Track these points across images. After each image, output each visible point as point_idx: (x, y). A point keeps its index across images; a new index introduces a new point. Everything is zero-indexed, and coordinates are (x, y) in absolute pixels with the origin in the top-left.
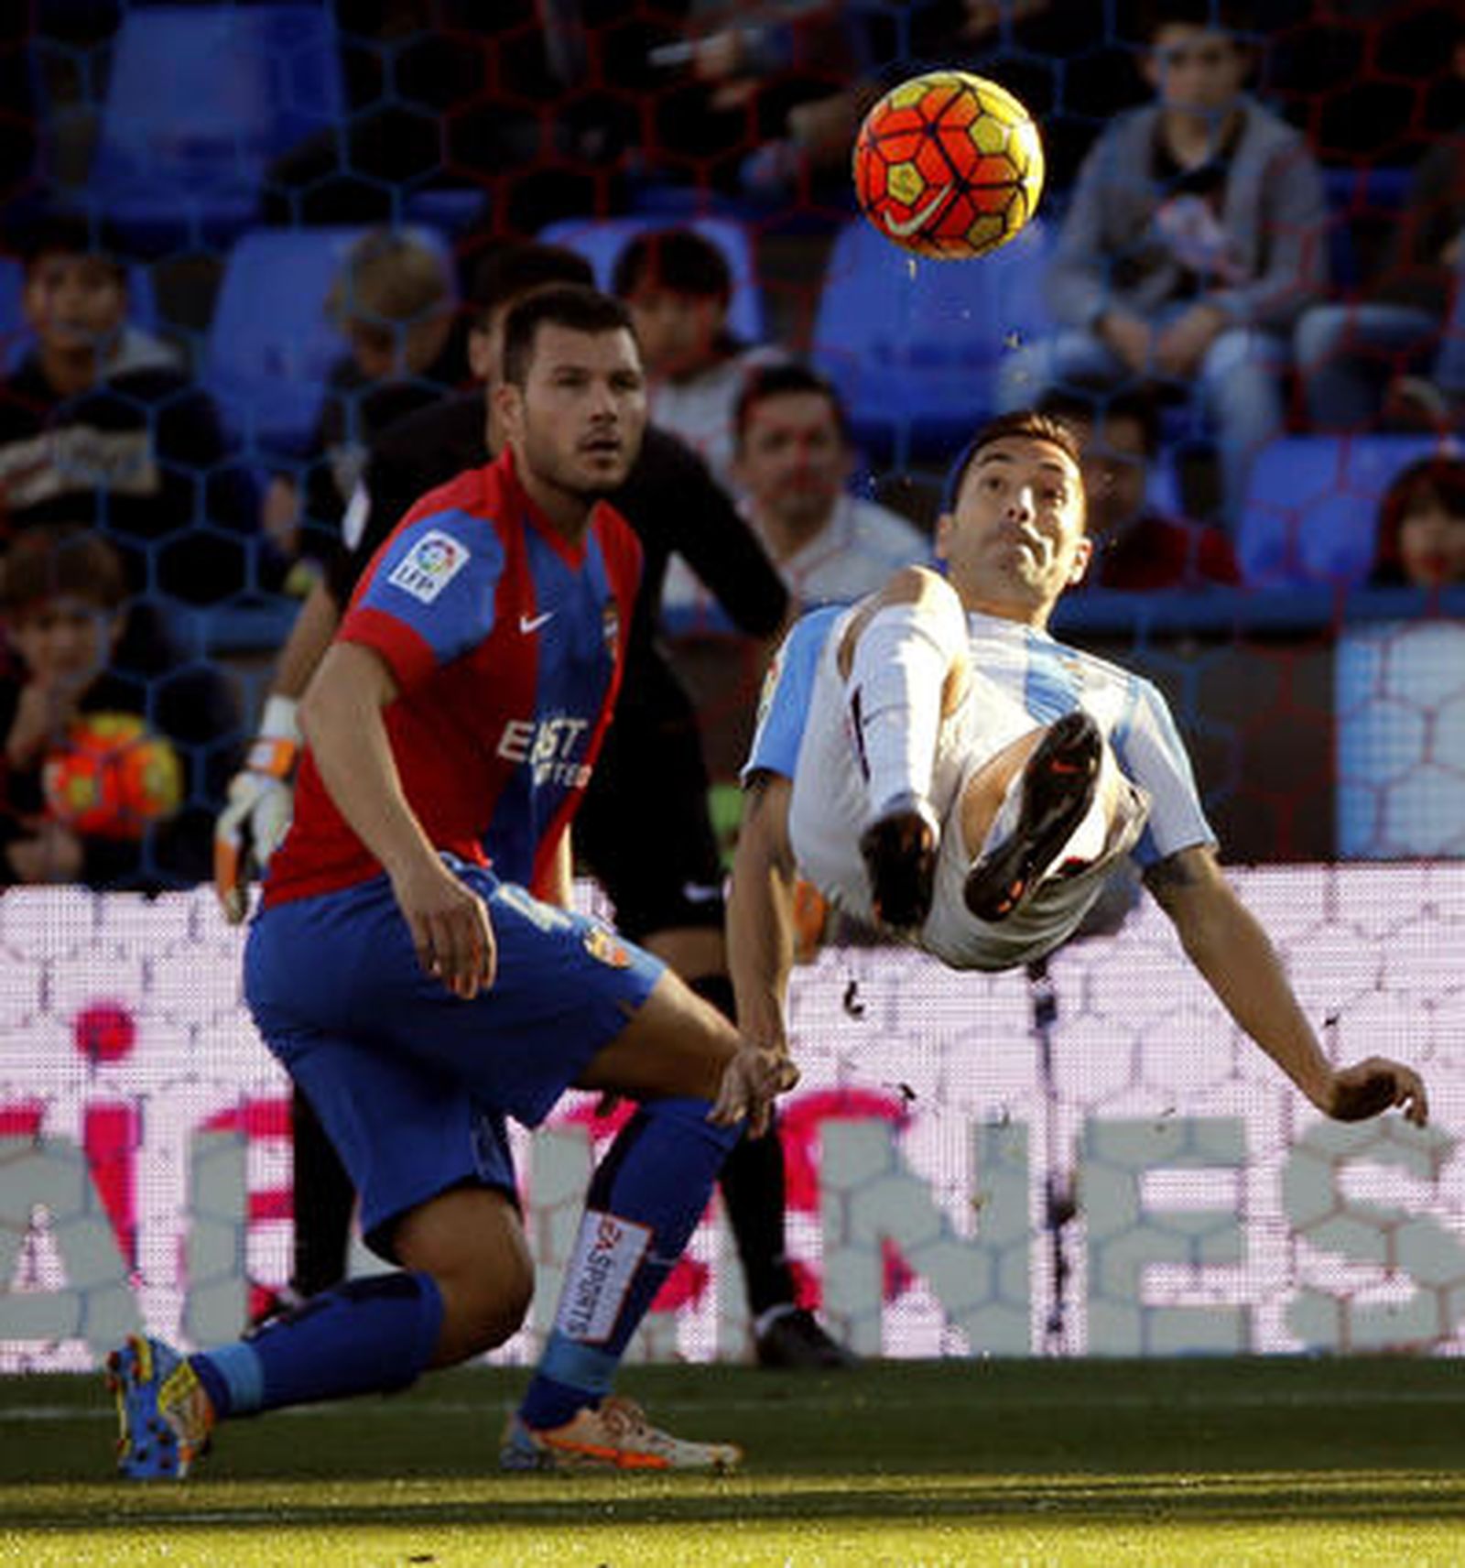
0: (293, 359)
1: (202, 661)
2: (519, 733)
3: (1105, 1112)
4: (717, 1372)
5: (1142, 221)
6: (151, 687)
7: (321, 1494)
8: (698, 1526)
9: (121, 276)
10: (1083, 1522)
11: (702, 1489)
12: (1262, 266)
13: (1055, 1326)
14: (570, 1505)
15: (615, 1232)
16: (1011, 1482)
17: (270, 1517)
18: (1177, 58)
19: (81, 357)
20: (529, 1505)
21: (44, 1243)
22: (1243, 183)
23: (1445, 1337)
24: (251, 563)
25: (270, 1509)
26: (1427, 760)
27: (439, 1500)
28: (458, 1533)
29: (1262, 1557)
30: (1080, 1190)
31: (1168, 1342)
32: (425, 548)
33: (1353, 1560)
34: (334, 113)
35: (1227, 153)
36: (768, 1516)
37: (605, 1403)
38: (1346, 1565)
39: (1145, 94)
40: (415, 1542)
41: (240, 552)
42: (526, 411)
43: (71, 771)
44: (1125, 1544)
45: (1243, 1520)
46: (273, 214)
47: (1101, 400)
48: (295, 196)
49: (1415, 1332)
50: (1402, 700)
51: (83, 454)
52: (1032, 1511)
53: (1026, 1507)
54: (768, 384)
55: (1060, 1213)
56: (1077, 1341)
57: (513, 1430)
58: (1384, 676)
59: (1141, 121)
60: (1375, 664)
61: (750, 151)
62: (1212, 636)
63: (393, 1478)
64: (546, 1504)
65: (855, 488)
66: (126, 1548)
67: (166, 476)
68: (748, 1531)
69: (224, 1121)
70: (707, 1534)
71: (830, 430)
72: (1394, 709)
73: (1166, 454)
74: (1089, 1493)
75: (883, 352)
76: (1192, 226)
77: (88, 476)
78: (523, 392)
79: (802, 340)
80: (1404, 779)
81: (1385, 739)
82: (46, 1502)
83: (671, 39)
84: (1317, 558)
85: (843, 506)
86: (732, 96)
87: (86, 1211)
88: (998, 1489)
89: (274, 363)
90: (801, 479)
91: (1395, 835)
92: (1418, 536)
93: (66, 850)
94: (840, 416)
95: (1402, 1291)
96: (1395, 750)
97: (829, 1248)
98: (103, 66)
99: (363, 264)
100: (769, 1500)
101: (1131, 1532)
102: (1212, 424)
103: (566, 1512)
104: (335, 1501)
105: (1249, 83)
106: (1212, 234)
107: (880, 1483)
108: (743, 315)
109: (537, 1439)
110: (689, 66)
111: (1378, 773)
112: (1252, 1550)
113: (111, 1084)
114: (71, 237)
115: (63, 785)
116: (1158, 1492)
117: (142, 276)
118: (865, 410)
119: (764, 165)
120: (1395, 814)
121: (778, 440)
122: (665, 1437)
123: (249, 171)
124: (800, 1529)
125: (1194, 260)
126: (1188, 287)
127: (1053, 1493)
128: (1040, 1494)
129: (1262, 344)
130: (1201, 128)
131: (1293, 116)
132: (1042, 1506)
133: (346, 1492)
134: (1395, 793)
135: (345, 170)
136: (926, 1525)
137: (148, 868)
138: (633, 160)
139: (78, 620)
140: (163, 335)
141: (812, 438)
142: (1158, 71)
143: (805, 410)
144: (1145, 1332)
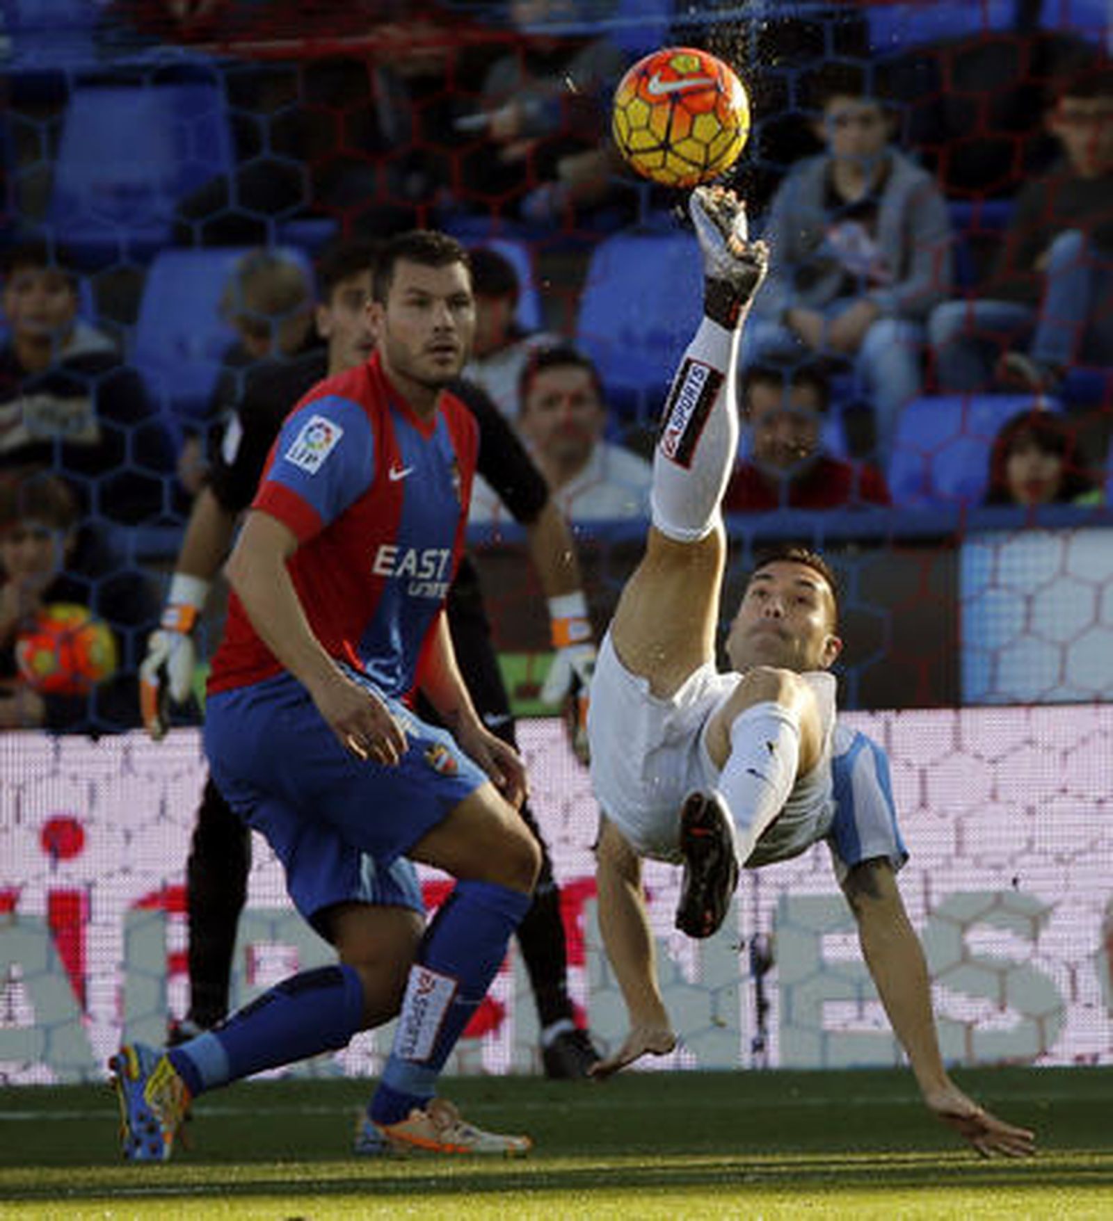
0: (196, 344)
1: (131, 566)
2: (388, 554)
3: (793, 892)
4: (511, 1082)
5: (818, 239)
6: (95, 586)
7: (223, 1172)
8: (498, 1194)
9: (73, 285)
10: (778, 1190)
11: (500, 1168)
12: (905, 271)
13: (759, 1046)
14: (404, 1180)
15: (431, 982)
16: (728, 1160)
17: (185, 1190)
18: (841, 121)
19: (42, 342)
20: (375, 1181)
21: (19, 993)
22: (890, 211)
23: (1044, 1053)
24: (167, 493)
25: (186, 1185)
26: (1027, 631)
27: (309, 1178)
28: (323, 1201)
29: (910, 1215)
30: (774, 948)
31: (840, 1059)
32: (311, 430)
33: (976, 1216)
34: (226, 165)
35: (879, 189)
36: (550, 1187)
37: (430, 1104)
38: (972, 1220)
39: (817, 146)
40: (292, 1208)
41: (159, 485)
42: (387, 323)
43: (36, 647)
44: (811, 1205)
45: (895, 1187)
46: (181, 240)
47: (787, 371)
48: (197, 228)
49: (1020, 1050)
50: (1010, 587)
51: (44, 414)
52: (742, 1183)
53: (739, 1179)
54: (543, 361)
55: (761, 965)
56: (775, 1057)
57: (364, 1123)
58: (995, 571)
59: (815, 167)
60: (989, 563)
61: (529, 190)
62: (870, 542)
63: (275, 1162)
64: (386, 1180)
65: (608, 436)
66: (79, 1215)
67: (105, 431)
68: (535, 1198)
69: (148, 901)
70: (504, 1202)
71: (589, 393)
72: (1003, 594)
73: (835, 409)
74: (784, 1169)
75: (628, 338)
76: (853, 243)
77: (48, 431)
78: (385, 308)
79: (568, 329)
80: (1011, 646)
81: (997, 616)
82: (20, 1180)
83: (471, 111)
84: (946, 485)
85: (599, 450)
86: (516, 151)
87: (49, 969)
88: (718, 1166)
89: (182, 347)
90: (569, 429)
91: (1004, 687)
92: (1020, 468)
93: (33, 704)
94: (597, 384)
95: (1010, 1020)
96: (1004, 624)
97: (593, 991)
98: (56, 132)
99: (247, 276)
100: (550, 1175)
101: (815, 1197)
102: (869, 387)
103: (402, 1186)
104: (233, 1178)
105: (894, 138)
106: (868, 248)
107: (631, 1162)
108: (526, 311)
109: (381, 1131)
110: (485, 130)
111: (991, 641)
112: (904, 1209)
113: (68, 876)
114: (35, 254)
115: (30, 658)
116: (834, 1168)
117: (86, 285)
118: (616, 379)
119: (539, 201)
120: (1003, 670)
121: (551, 401)
122: (474, 1130)
123: (163, 206)
124: (573, 1197)
125: (855, 267)
126: (850, 287)
127: (757, 1169)
128: (748, 1170)
129: (905, 330)
130: (858, 172)
131: (928, 162)
132: (750, 1178)
133: (241, 1171)
134: (1005, 656)
135: (233, 206)
136: (666, 1192)
137: (92, 718)
138: (445, 198)
139: (41, 536)
140: (101, 327)
141: (577, 399)
142: (826, 130)
143: (572, 380)
144: (824, 1052)
